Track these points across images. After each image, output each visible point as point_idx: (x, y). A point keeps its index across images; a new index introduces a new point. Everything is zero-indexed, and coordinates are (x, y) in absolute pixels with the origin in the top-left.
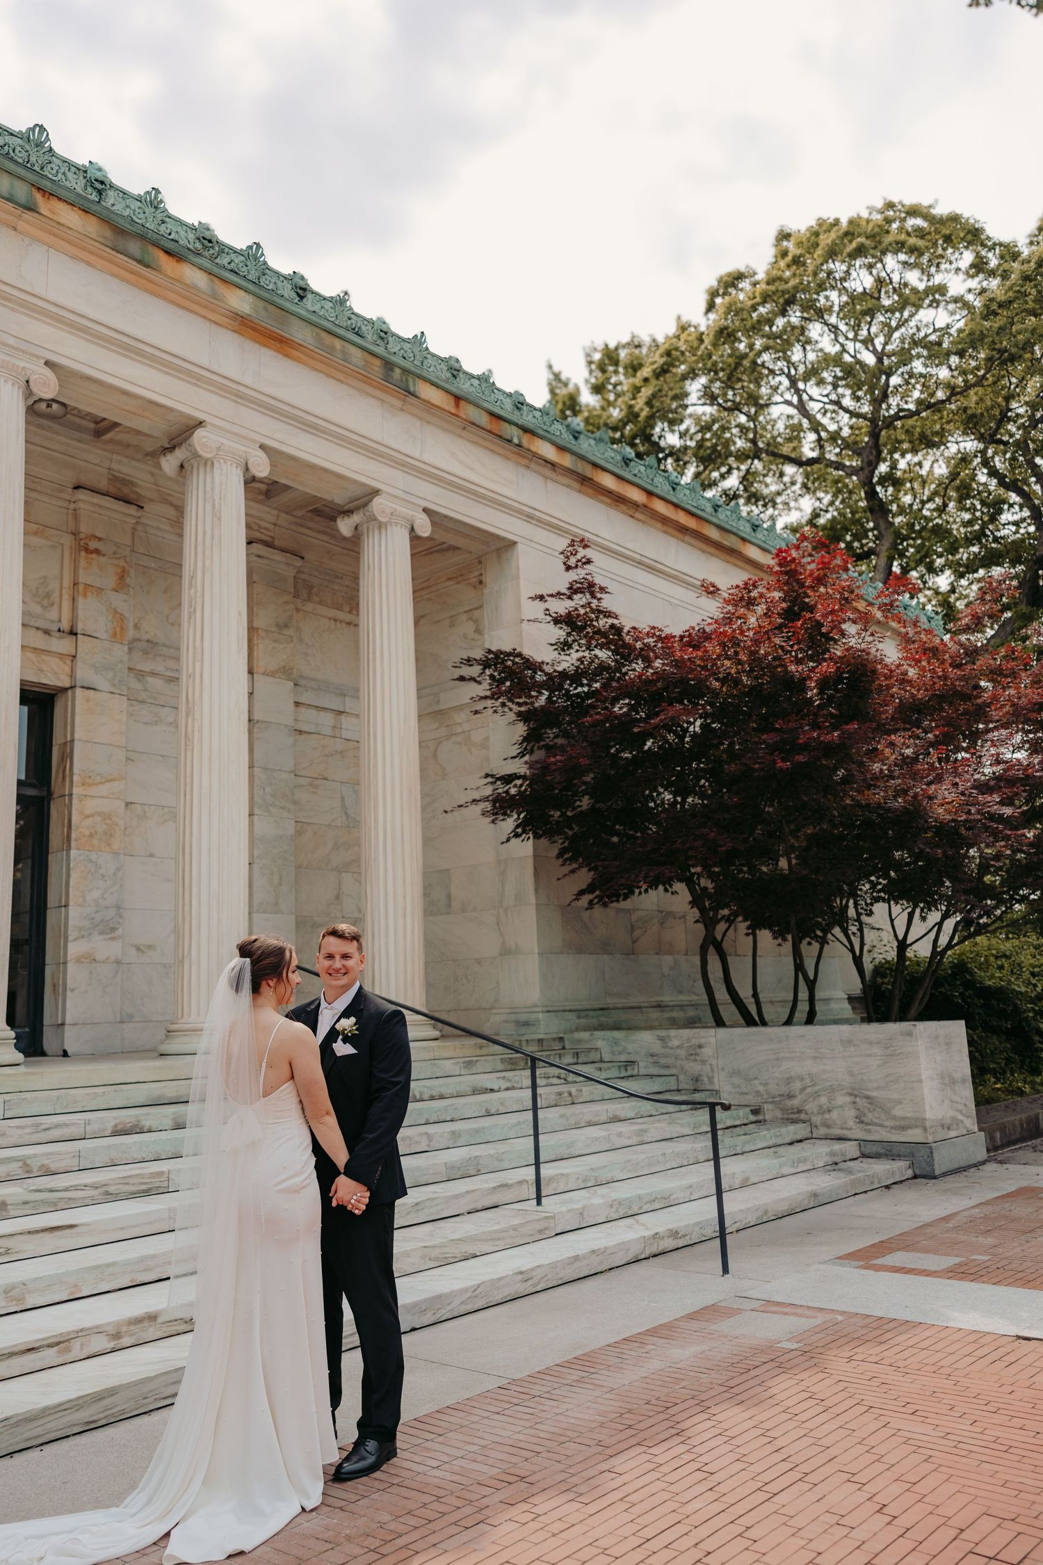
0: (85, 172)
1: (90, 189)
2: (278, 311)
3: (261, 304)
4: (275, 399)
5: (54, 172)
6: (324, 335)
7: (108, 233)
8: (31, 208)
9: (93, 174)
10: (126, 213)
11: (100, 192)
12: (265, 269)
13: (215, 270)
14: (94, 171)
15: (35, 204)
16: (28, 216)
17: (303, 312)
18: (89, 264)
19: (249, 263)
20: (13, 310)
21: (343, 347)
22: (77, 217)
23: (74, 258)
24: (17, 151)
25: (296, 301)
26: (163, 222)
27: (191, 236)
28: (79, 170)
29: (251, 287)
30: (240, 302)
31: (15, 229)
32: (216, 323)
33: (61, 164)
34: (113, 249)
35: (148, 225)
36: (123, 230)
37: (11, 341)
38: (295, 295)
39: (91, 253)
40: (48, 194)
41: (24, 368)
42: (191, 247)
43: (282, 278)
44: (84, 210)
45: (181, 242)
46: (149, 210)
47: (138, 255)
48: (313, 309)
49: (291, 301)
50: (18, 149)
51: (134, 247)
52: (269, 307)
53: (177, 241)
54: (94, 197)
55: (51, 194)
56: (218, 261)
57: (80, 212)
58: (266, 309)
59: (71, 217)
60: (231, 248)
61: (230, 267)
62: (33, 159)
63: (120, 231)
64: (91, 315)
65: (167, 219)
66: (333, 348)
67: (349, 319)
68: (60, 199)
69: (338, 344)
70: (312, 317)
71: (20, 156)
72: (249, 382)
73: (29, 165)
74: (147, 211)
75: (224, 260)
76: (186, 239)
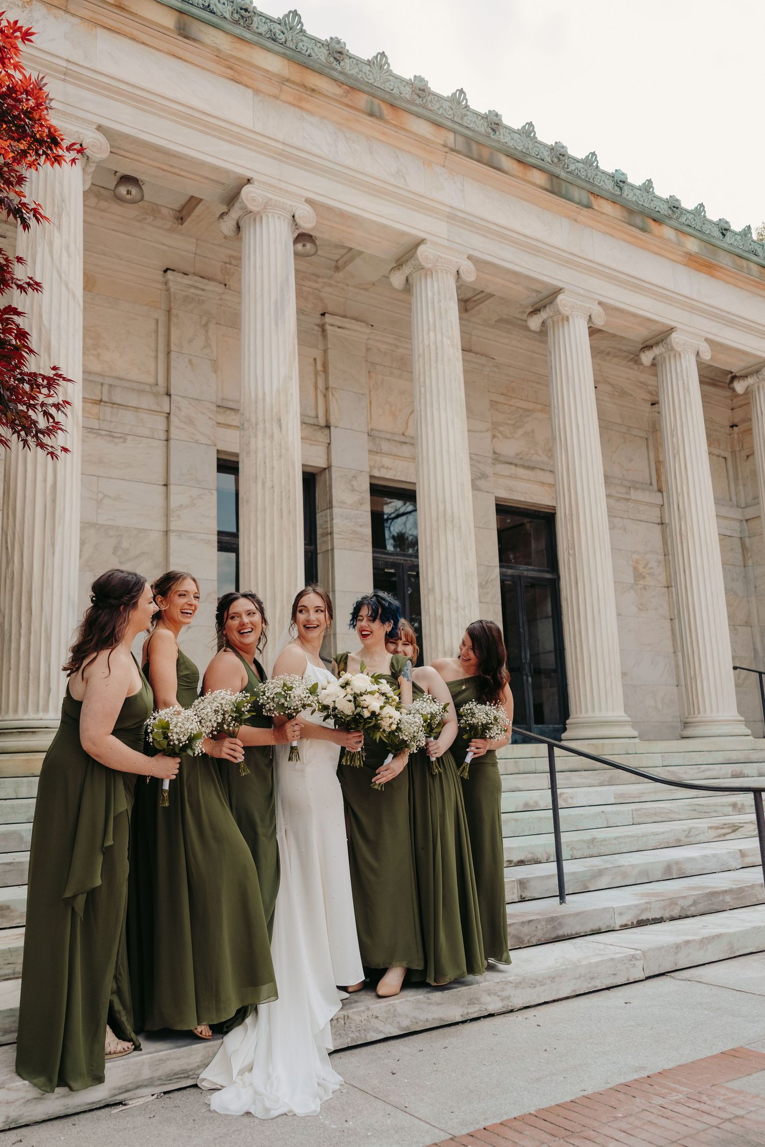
0: (613, 177)
1: (616, 187)
2: (712, 247)
3: (703, 244)
4: (741, 317)
5: (599, 181)
6: (737, 258)
7: (626, 214)
8: (589, 206)
9: (618, 178)
10: (634, 199)
11: (621, 189)
12: (705, 220)
13: (679, 227)
14: (619, 176)
15: (591, 203)
16: (585, 211)
17: (726, 246)
18: (612, 236)
19: (696, 219)
20: (581, 272)
21: (747, 264)
22: (610, 207)
23: (605, 233)
24: (581, 172)
25: (721, 239)
26: (652, 200)
27: (666, 207)
28: (610, 176)
29: (698, 234)
30: (692, 245)
31: (576, 221)
32: (675, 261)
33: (602, 175)
34: (628, 224)
35: (645, 205)
36: (632, 211)
37: (582, 292)
38: (721, 235)
39: (613, 228)
40: (597, 196)
41: (589, 308)
42: (666, 214)
43: (713, 225)
44: (613, 202)
45: (661, 212)
46: (645, 194)
47: (640, 225)
48: (730, 242)
49: (718, 239)
50: (582, 170)
51: (638, 220)
52: (709, 246)
53: (659, 212)
54: (618, 193)
55: (598, 195)
56: (680, 220)
57: (611, 203)
58: (705, 247)
59: (607, 208)
60: (686, 210)
61: (686, 223)
62: (589, 175)
63: (631, 212)
64: (620, 268)
65: (654, 199)
66: (742, 267)
67: (750, 245)
68: (601, 197)
69: (744, 263)
70: (730, 248)
71: (583, 174)
72: (695, 297)
73: (587, 179)
74: (643, 195)
75: (683, 220)
76: (664, 210)
